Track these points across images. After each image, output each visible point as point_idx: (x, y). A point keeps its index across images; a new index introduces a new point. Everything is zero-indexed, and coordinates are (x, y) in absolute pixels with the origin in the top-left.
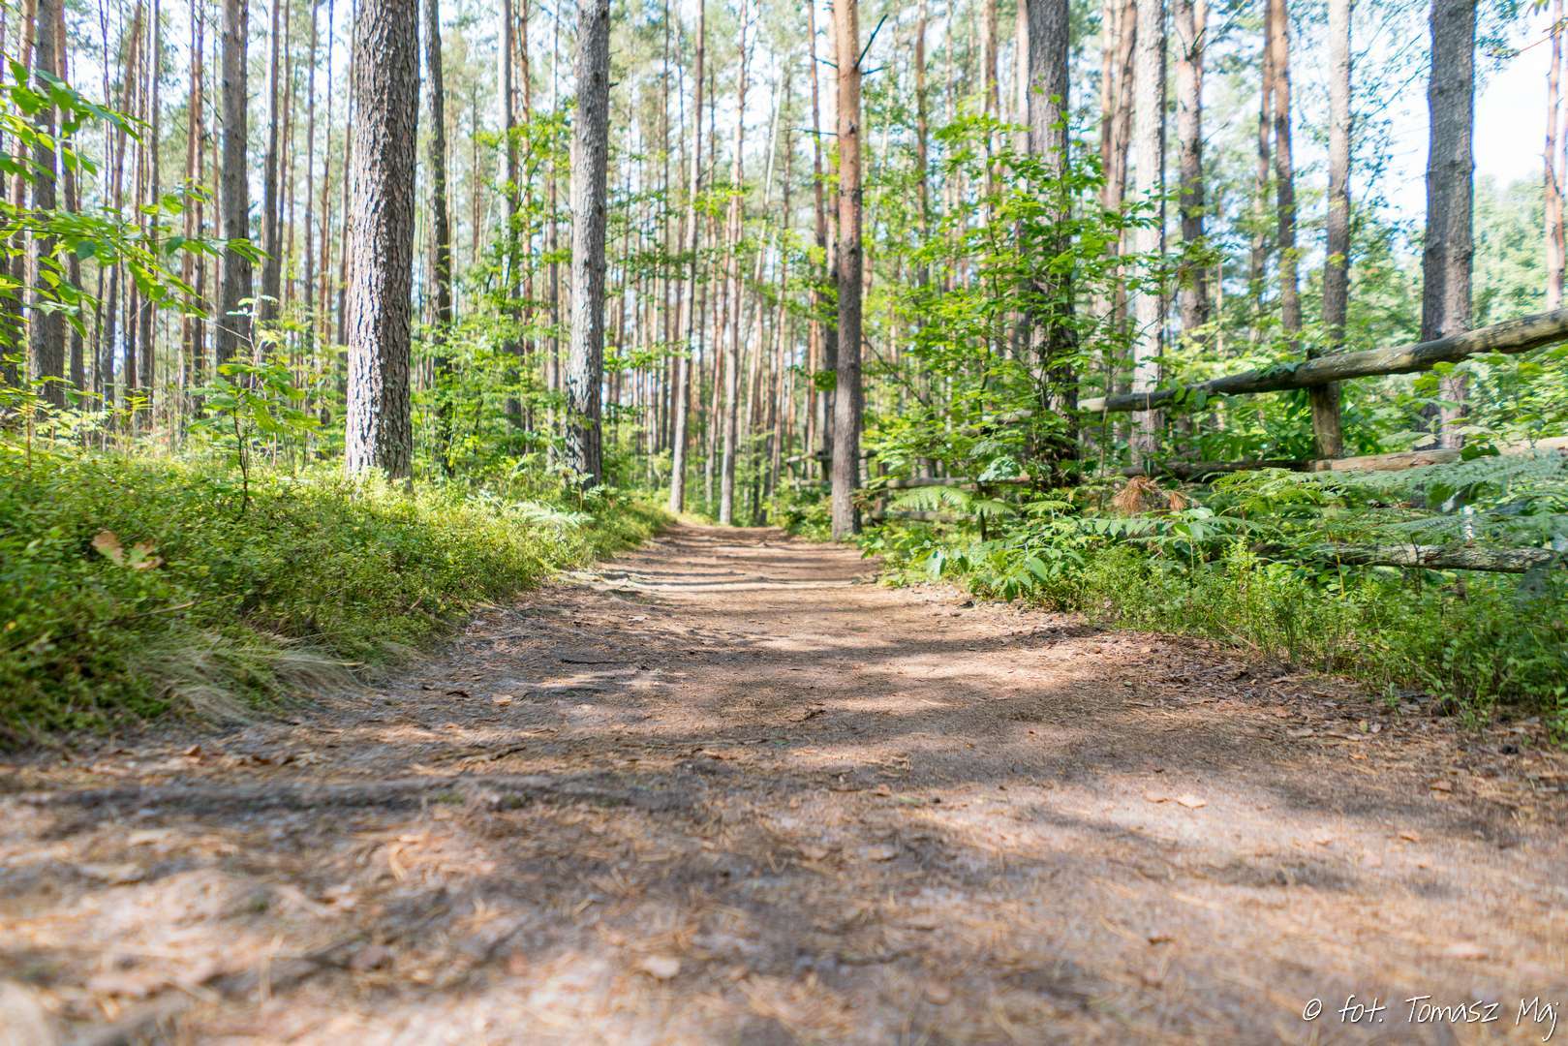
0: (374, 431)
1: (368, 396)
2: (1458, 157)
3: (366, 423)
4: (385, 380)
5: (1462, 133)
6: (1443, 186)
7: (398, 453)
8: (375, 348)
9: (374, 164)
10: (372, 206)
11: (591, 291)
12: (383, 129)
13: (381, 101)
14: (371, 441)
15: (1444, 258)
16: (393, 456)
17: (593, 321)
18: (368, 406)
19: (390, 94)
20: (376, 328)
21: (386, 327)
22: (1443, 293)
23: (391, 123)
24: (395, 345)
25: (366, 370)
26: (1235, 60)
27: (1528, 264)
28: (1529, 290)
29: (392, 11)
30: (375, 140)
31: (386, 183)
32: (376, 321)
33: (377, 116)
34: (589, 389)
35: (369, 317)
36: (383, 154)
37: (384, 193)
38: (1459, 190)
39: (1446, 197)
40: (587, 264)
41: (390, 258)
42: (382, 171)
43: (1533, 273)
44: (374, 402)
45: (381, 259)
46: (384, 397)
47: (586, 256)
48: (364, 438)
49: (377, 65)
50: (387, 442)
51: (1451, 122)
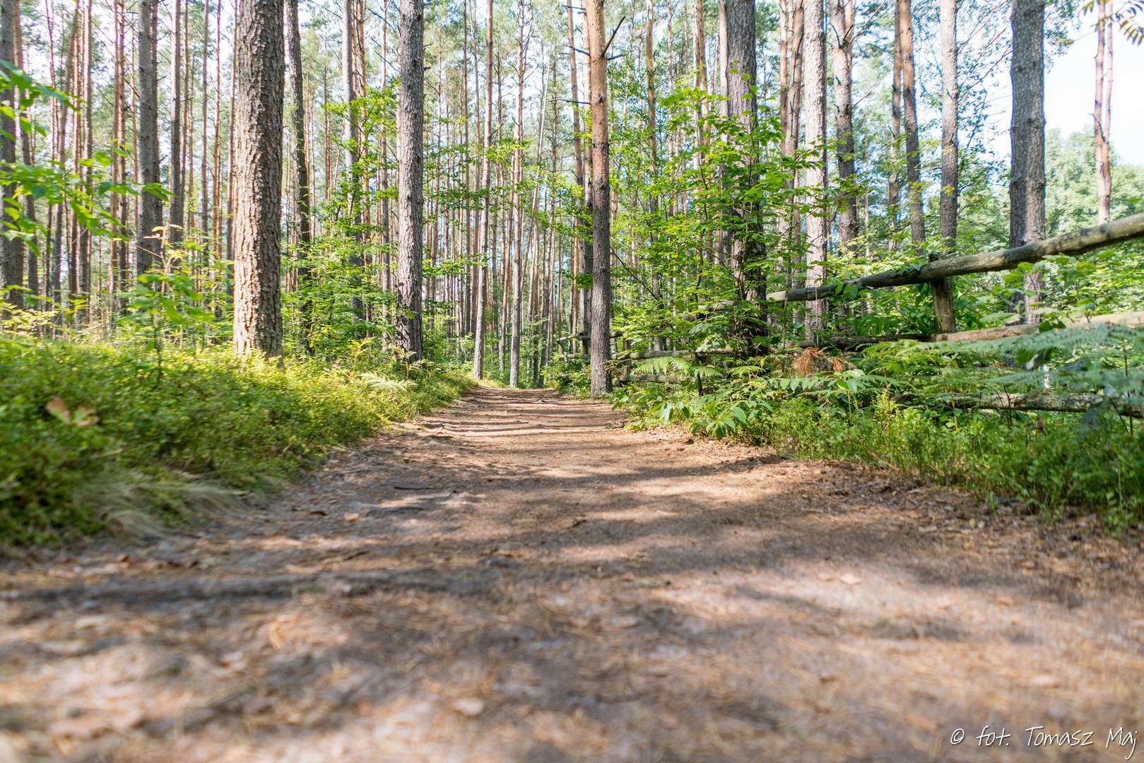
0: (254, 323)
1: (250, 297)
2: (1033, 116)
3: (248, 317)
4: (262, 284)
5: (1036, 99)
6: (1023, 137)
7: (272, 338)
8: (255, 262)
9: (252, 127)
10: (251, 158)
11: (412, 218)
12: (258, 102)
13: (256, 81)
14: (253, 330)
15: (1025, 188)
16: (269, 340)
17: (415, 240)
18: (250, 304)
19: (263, 76)
20: (255, 247)
21: (262, 246)
22: (1025, 212)
23: (264, 97)
24: (269, 259)
25: (248, 278)
26: (875, 48)
27: (1084, 192)
28: (1086, 210)
29: (263, 16)
30: (253, 110)
31: (261, 141)
32: (255, 242)
33: (253, 92)
34: (412, 289)
35: (250, 239)
36: (258, 120)
37: (259, 149)
38: (1035, 139)
39: (1025, 145)
40: (409, 199)
41: (265, 196)
42: (258, 132)
43: (1087, 198)
44: (254, 301)
45: (258, 197)
46: (262, 297)
47: (408, 193)
48: (247, 328)
49: (253, 55)
50: (264, 330)
51: (1028, 91)
